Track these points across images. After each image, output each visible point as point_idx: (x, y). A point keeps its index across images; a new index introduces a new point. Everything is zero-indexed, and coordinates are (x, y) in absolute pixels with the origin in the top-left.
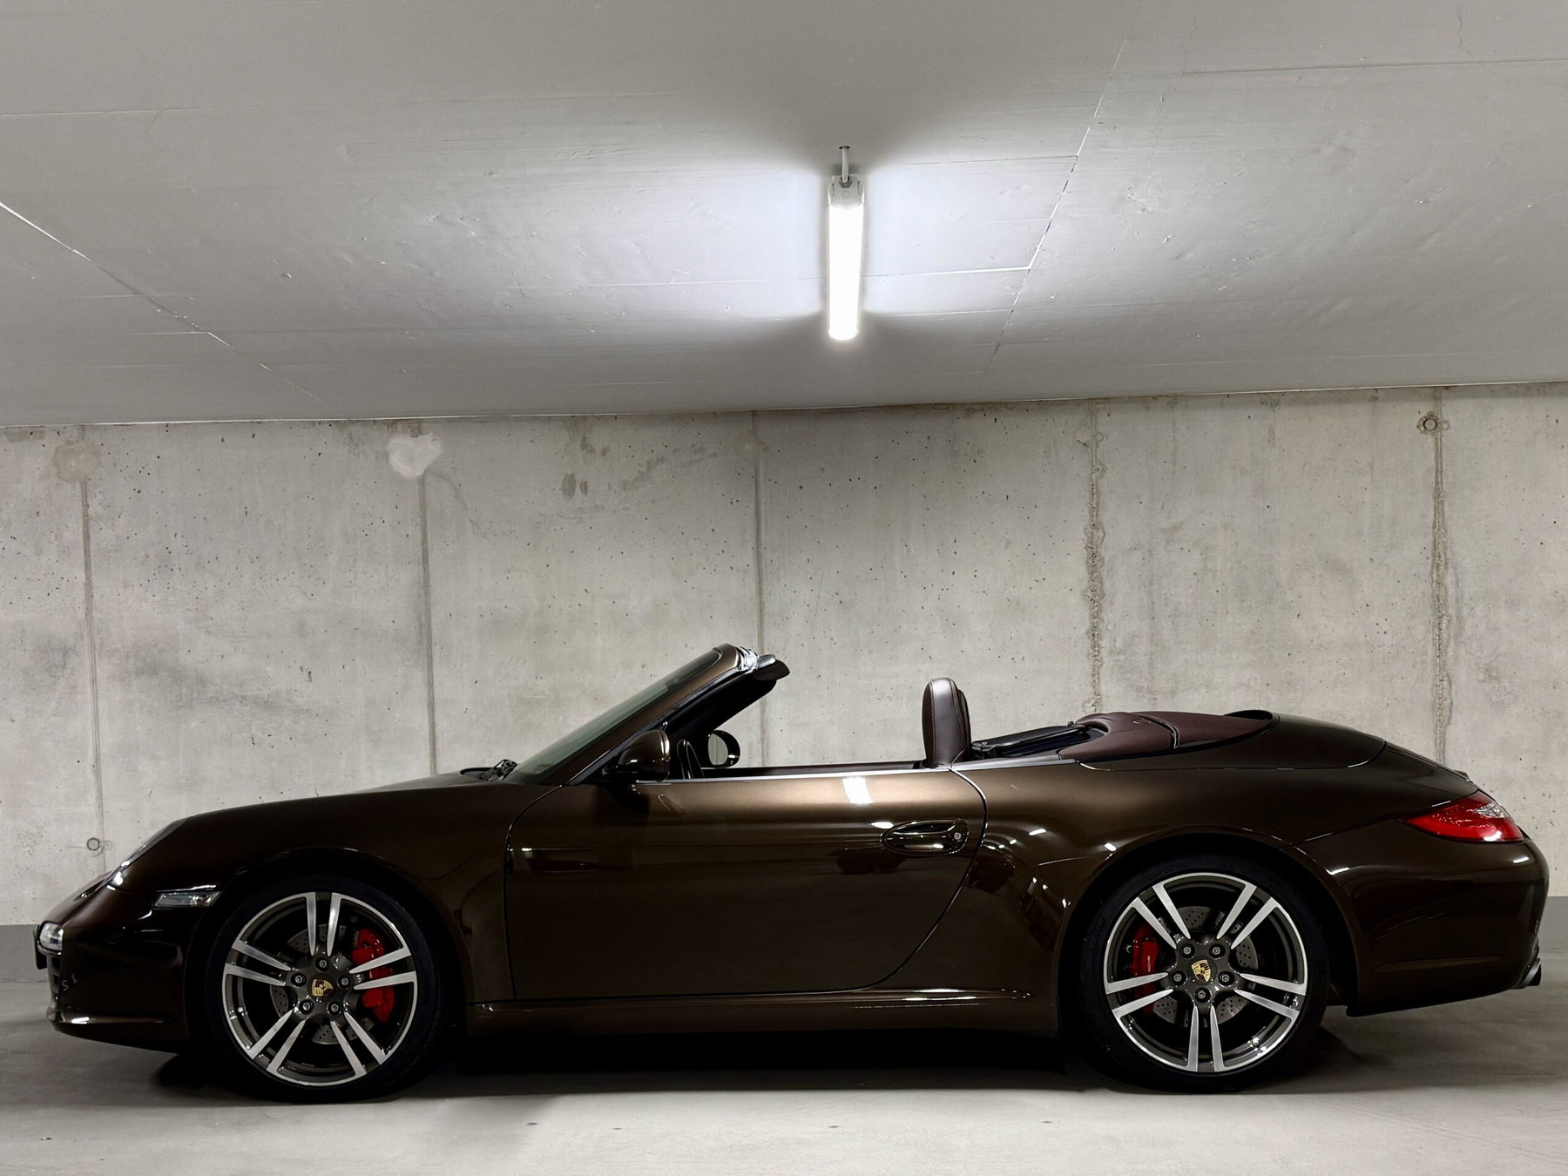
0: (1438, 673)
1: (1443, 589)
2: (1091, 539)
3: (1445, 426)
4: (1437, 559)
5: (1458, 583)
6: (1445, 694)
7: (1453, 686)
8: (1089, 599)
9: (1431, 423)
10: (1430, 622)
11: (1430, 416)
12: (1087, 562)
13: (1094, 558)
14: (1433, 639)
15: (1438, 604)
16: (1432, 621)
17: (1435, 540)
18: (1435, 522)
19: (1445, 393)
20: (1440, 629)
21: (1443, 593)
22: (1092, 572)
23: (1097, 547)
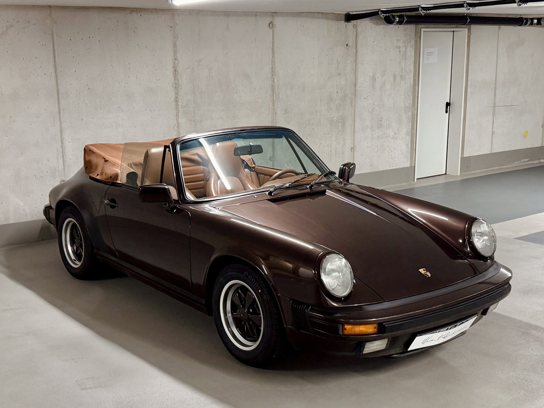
0: (273, 112)
2: (174, 64)
3: (275, 26)
4: (273, 73)
5: (278, 81)
6: (275, 118)
7: (277, 116)
8: (175, 87)
9: (271, 25)
10: (271, 94)
11: (271, 22)
12: (173, 73)
13: (175, 71)
14: (272, 100)
15: (273, 88)
17: (272, 66)
18: (272, 60)
19: (275, 14)
20: (273, 97)
21: (274, 84)
22: (175, 77)
23: (176, 67)
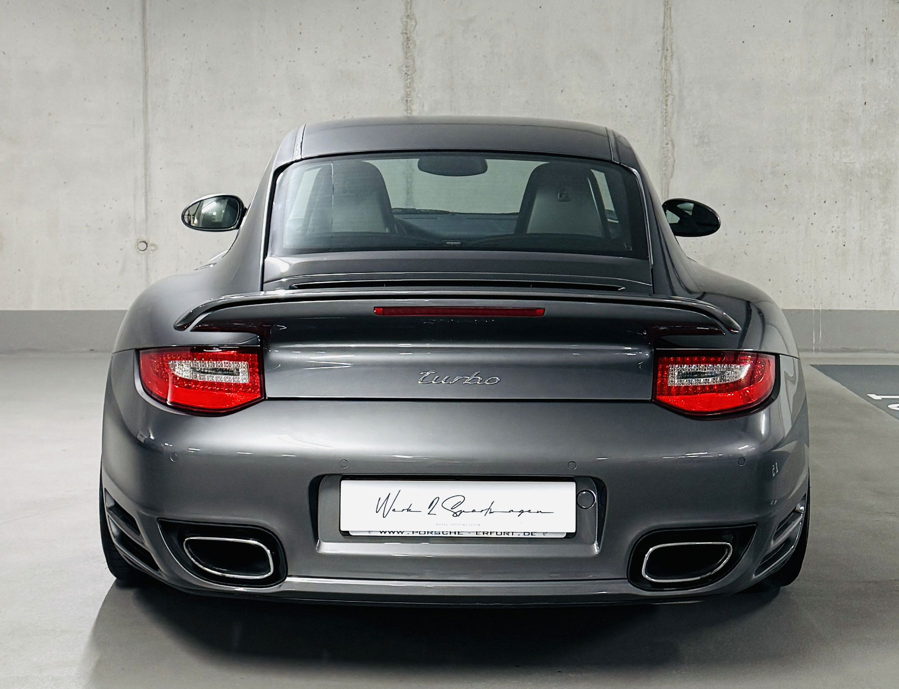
0: (664, 139)
1: (668, 74)
2: (406, 25)
4: (665, 51)
5: (680, 70)
6: (670, 154)
7: (676, 149)
8: (404, 73)
10: (659, 99)
12: (403, 45)
13: (408, 40)
14: (662, 113)
15: (665, 85)
16: (661, 99)
17: (664, 38)
18: (664, 23)
20: (667, 105)
21: (670, 77)
22: (406, 53)
23: (411, 33)
